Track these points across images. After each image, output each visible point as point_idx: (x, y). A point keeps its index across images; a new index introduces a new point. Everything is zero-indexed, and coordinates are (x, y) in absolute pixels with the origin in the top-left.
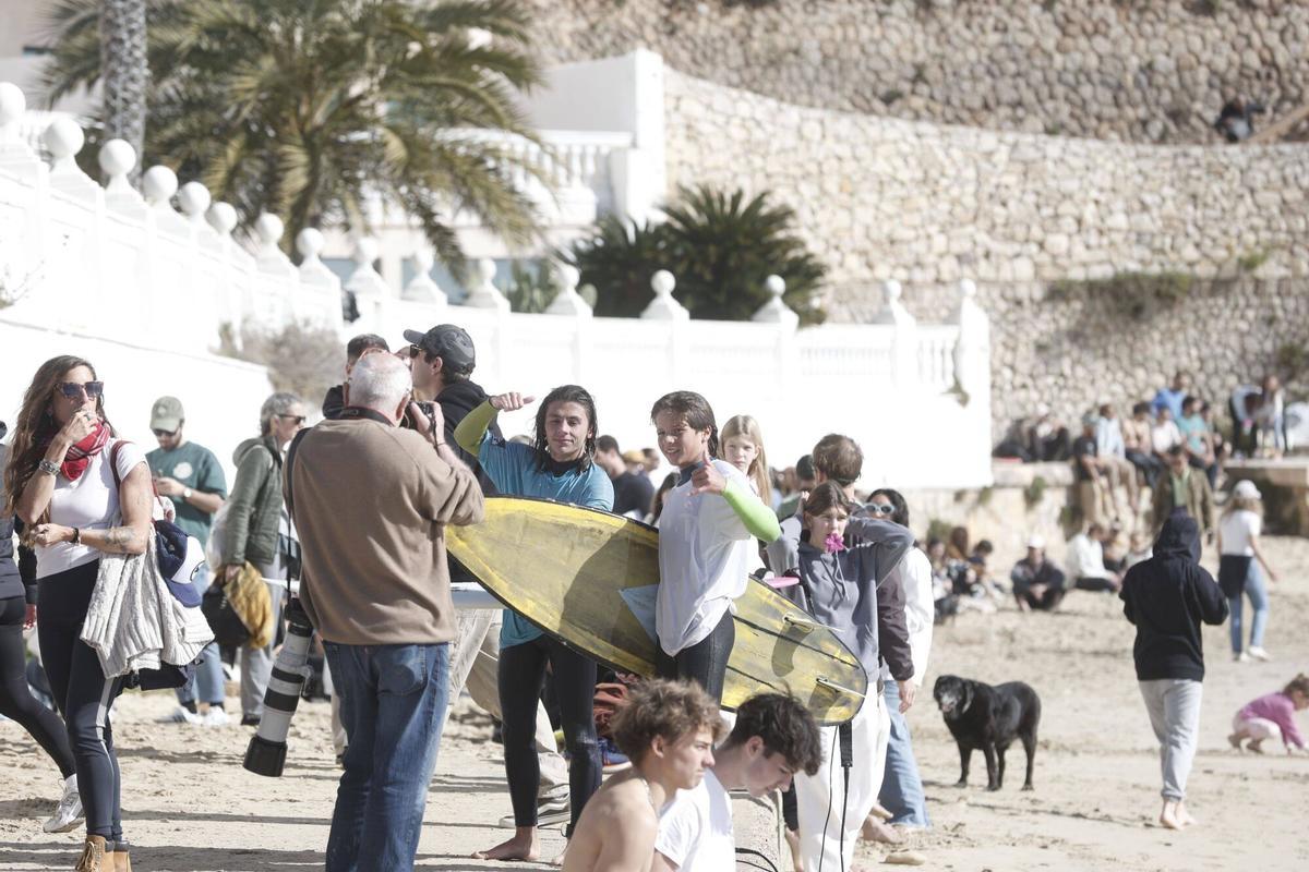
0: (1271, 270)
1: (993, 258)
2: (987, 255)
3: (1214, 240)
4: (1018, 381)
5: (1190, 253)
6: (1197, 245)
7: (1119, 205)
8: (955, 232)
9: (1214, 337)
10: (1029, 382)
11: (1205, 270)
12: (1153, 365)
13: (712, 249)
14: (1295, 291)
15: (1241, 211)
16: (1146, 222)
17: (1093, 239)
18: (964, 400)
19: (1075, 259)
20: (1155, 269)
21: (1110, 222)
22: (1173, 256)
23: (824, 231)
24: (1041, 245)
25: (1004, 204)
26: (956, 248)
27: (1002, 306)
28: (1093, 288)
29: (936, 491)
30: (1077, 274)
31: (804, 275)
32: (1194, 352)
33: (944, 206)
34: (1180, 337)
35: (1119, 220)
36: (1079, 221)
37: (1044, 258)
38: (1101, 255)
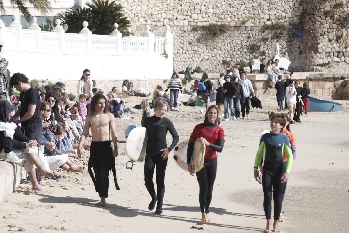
0: (249, 24)
1: (178, 19)
2: (177, 19)
3: (235, 16)
4: (184, 52)
5: (229, 19)
6: (231, 17)
7: (211, 6)
8: (168, 13)
9: (234, 41)
10: (187, 52)
11: (232, 24)
12: (218, 48)
13: (100, 15)
14: (255, 30)
15: (242, 9)
16: (217, 11)
17: (204, 15)
18: (167, 56)
19: (199, 20)
20: (220, 23)
21: (208, 11)
22: (224, 20)
23: (134, 12)
24: (190, 16)
25: (181, 6)
26: (168, 17)
27: (180, 32)
28: (203, 28)
29: (159, 80)
30: (200, 24)
31: (124, 23)
32: (229, 45)
33: (166, 6)
34: (226, 41)
35: (211, 10)
36: (200, 11)
37: (191, 20)
38: (206, 19)
